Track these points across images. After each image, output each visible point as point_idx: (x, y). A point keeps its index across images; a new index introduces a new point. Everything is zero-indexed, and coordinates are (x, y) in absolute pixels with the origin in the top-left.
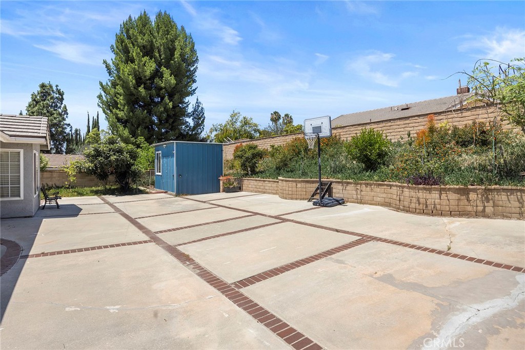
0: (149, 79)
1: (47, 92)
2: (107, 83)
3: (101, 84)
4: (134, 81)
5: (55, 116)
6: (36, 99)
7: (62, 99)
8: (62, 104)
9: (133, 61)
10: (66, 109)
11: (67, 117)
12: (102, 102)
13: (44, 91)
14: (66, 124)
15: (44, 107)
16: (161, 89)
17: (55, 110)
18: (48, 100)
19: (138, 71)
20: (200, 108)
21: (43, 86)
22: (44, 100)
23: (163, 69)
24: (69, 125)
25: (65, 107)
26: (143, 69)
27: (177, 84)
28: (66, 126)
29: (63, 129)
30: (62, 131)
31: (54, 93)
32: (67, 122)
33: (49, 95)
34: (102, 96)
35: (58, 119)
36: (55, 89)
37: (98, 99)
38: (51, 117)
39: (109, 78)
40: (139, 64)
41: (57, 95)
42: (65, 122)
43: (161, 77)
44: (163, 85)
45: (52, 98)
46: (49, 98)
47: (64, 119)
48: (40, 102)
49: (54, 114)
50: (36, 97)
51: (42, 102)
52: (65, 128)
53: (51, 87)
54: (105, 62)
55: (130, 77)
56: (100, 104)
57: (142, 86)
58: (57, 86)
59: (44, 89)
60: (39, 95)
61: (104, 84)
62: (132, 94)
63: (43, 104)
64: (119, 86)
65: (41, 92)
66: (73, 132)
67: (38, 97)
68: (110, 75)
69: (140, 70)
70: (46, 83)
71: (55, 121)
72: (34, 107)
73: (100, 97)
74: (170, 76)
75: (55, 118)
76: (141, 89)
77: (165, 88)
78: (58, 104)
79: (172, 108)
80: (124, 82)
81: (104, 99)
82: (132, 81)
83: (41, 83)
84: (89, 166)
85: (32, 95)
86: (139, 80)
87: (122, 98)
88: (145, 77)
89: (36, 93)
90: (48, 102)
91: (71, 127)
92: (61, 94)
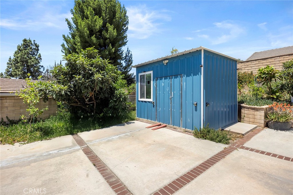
0: (98, 32)
1: (28, 45)
2: (68, 36)
3: (64, 36)
4: (88, 32)
5: (33, 60)
6: (20, 49)
7: (38, 50)
8: (38, 53)
9: (87, 18)
10: (40, 55)
11: (41, 61)
12: (65, 49)
13: (26, 44)
14: (40, 66)
15: (25, 54)
16: (106, 39)
17: (33, 56)
18: (28, 49)
19: (91, 25)
20: (130, 54)
21: (25, 40)
22: (26, 50)
23: (108, 25)
24: (42, 66)
25: (40, 54)
26: (94, 24)
27: (117, 36)
28: (40, 67)
29: (38, 68)
30: (37, 70)
31: (32, 45)
32: (41, 64)
33: (29, 46)
34: (64, 45)
35: (34, 62)
36: (33, 42)
37: (61, 47)
38: (30, 61)
39: (70, 32)
40: (92, 20)
41: (35, 47)
42: (39, 64)
43: (107, 30)
44: (108, 36)
45: (31, 48)
46: (29, 48)
47: (39, 63)
48: (23, 50)
49: (32, 58)
50: (20, 47)
51: (24, 51)
52: (40, 69)
53: (30, 41)
54: (67, 20)
55: (86, 29)
56: (63, 50)
57: (94, 36)
58: (34, 41)
59: (25, 43)
60: (22, 47)
61: (66, 36)
62: (86, 42)
63: (25, 52)
64: (77, 36)
65: (24, 45)
66: (45, 71)
67: (22, 48)
68: (70, 30)
69: (92, 25)
70: (28, 39)
71: (33, 63)
72: (18, 54)
73: (63, 45)
74: (113, 30)
75: (32, 61)
76: (93, 38)
77: (109, 38)
78: (35, 53)
79: (114, 53)
80: (80, 32)
81: (66, 46)
82: (86, 32)
83: (24, 39)
84: (61, 90)
85: (18, 46)
86: (92, 32)
87: (79, 44)
88: (96, 30)
89: (20, 45)
90: (28, 50)
91: (44, 68)
92: (37, 46)
